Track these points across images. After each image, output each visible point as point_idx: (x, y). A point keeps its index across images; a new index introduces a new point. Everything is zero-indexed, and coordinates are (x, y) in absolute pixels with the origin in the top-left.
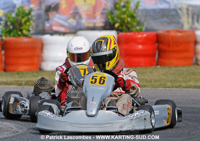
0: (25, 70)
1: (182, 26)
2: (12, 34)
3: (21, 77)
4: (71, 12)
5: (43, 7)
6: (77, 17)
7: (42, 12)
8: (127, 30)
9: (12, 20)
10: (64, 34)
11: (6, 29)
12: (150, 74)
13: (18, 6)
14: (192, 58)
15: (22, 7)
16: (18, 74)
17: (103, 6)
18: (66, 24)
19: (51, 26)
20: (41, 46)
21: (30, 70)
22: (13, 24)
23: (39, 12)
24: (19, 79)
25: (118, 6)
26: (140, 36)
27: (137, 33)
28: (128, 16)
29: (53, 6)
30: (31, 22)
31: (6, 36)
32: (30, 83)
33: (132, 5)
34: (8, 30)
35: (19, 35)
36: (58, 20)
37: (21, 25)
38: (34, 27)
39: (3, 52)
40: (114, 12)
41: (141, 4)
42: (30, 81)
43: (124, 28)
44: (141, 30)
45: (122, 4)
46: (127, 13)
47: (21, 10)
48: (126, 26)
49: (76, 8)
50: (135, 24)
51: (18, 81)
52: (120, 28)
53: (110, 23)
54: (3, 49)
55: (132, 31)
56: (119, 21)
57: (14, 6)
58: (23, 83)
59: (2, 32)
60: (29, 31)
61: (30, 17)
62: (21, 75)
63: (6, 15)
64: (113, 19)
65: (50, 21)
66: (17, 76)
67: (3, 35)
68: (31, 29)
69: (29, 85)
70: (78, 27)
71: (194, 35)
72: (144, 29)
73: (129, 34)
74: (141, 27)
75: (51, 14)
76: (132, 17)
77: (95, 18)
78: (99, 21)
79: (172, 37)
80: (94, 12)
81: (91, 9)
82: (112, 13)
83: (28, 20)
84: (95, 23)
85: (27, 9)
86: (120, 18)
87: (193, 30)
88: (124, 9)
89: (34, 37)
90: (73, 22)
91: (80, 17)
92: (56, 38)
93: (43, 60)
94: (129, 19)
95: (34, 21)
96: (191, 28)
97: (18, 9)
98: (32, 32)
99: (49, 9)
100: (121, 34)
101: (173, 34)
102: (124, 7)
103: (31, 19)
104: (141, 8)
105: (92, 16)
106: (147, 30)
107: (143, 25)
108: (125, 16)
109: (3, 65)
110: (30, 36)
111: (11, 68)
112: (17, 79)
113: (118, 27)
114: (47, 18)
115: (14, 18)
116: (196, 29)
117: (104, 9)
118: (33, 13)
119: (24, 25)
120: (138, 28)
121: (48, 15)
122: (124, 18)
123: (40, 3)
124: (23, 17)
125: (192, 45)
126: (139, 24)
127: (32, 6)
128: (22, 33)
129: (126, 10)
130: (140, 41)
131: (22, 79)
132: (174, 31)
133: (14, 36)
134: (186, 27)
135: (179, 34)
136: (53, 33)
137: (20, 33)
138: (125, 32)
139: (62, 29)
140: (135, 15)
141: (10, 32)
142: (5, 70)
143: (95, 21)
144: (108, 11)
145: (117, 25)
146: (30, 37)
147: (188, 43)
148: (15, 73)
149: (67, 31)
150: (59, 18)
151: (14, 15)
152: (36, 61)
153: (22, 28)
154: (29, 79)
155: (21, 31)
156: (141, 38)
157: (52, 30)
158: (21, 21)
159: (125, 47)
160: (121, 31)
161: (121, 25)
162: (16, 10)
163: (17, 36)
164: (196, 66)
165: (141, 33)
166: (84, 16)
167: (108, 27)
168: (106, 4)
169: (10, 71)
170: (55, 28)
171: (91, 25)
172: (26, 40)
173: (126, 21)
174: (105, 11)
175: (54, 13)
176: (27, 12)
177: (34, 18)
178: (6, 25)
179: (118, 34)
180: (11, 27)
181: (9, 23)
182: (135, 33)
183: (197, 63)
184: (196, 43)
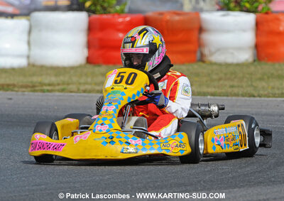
1: (182, 5)
8: (102, 12)
10: (12, 16)
14: (195, 52)
26: (120, 20)
27: (116, 16)
43: (99, 8)
44: (122, 11)
48: (102, 6)
50: (114, 2)
52: (93, 8)
53: (77, 0)
55: (109, 13)
70: (33, 7)
71: (199, 20)
72: (126, 10)
73: (105, 16)
74: (123, 7)
79: (167, 22)
84: (56, 2)
87: (198, 11)
96: (194, 8)
100: (94, 16)
101: (168, 17)
106: (131, 12)
107: (125, 4)
113: (90, 6)
116: (202, 10)
120: (118, 8)
125: (196, 33)
126: (120, 2)
130: (121, 27)
132: (169, 13)
134: (187, 7)
135: (177, 18)
138: (102, 14)
139: (10, 10)
145: (88, 4)
147: (188, 30)
149: (17, 12)
156: (122, 23)
159: (99, 35)
160: (94, 12)
161: (94, 4)
164: (201, 63)
165: (122, 15)
167: (75, 7)
171: (51, 3)
179: (89, 16)
182: (114, 15)
183: (202, 59)
184: (201, 30)
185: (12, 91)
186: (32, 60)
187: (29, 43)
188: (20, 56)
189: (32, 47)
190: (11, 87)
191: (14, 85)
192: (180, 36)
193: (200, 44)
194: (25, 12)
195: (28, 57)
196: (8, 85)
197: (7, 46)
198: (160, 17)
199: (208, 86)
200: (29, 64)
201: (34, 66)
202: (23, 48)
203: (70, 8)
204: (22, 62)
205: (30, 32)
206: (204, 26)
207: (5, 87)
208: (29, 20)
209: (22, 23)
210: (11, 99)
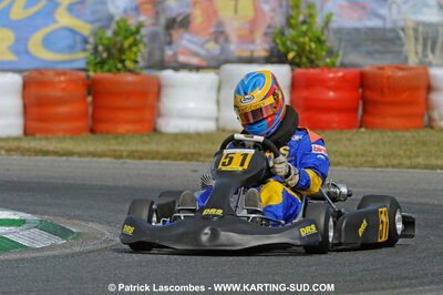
0: (128, 132)
1: (406, 58)
2: (106, 67)
3: (121, 144)
4: (212, 30)
5: (163, 21)
6: (221, 40)
7: (160, 29)
8: (308, 65)
9: (106, 42)
10: (197, 68)
11: (96, 58)
12: (347, 143)
13: (117, 18)
14: (422, 116)
15: (124, 20)
16: (116, 138)
17: (268, 20)
18: (203, 52)
19: (175, 54)
20: (158, 90)
21: (137, 132)
22: (107, 49)
23: (155, 28)
24: (117, 147)
25: (293, 21)
26: (331, 75)
27: (326, 71)
28: (311, 40)
29: (179, 19)
30: (141, 46)
31: (95, 71)
32: (136, 154)
33: (319, 20)
34: (99, 59)
35: (119, 70)
36: (187, 44)
37: (121, 50)
38: (146, 56)
39: (90, 99)
40: (286, 32)
41: (334, 18)
42: (137, 151)
43: (304, 60)
44: (333, 64)
45: (301, 18)
46: (310, 34)
47: (121, 24)
48: (308, 58)
49: (220, 24)
50: (324, 53)
51: (115, 151)
52: (297, 60)
53: (279, 51)
54: (89, 94)
55: (317, 66)
56: (295, 47)
57: (111, 18)
58: (125, 154)
59: (88, 63)
60: (136, 62)
61: (138, 37)
62: (120, 140)
63: (95, 34)
64: (284, 44)
65: (174, 46)
66: (114, 142)
67: (91, 68)
68: (139, 59)
69: (134, 158)
70: (223, 57)
71: (427, 76)
72: (338, 62)
73: (312, 71)
74: (333, 59)
75: (176, 34)
76: (319, 41)
77: (252, 42)
78: (260, 47)
79: (389, 77)
80: (252, 32)
81: (247, 26)
82: (282, 33)
83: (135, 44)
84: (252, 52)
85: (132, 23)
86: (297, 43)
87: (425, 66)
88: (304, 28)
89: (145, 72)
90: (214, 48)
91: (227, 40)
92: (183, 75)
93: (159, 115)
94: (313, 45)
95: (145, 45)
96: (421, 62)
97: (118, 23)
98: (142, 64)
99: (171, 24)
100: (299, 70)
101: (390, 73)
102: (304, 22)
103: (141, 41)
104: (334, 25)
105: (248, 38)
106: (343, 66)
107: (338, 56)
108: (307, 39)
109: (90, 122)
110: (138, 70)
111: (104, 127)
112: (113, 147)
113: (293, 58)
114: (168, 39)
115: (109, 39)
116: (430, 64)
117: (269, 27)
118: (144, 31)
119: (128, 53)
120: (328, 60)
121: (170, 35)
122: (304, 44)
123: (157, 13)
124: (126, 38)
125: (422, 93)
126: (330, 53)
127: (142, 18)
128: (124, 66)
129: (308, 30)
130: (332, 84)
131: (122, 148)
132: (390, 67)
133: (109, 71)
134: (413, 61)
135: (400, 74)
136: (179, 67)
137: (120, 66)
138: (306, 68)
139: (194, 61)
140: (323, 38)
141: (102, 63)
142: (92, 131)
143: (252, 47)
144: (276, 31)
145: (291, 55)
146: (137, 74)
147: (414, 89)
148: (110, 136)
149: (204, 64)
150: (191, 41)
151: (109, 33)
152: (147, 115)
153: (124, 57)
154: (134, 148)
155: (122, 61)
156: (333, 79)
157: (176, 61)
158: (122, 45)
159: (305, 94)
160: (299, 65)
161: (299, 55)
162: (114, 26)
163: (114, 70)
164: (428, 129)
165: (334, 69)
166: (233, 37)
167: (274, 59)
168: (272, 18)
169: (102, 132)
170: (182, 59)
171: (246, 54)
172: (130, 78)
173: (307, 48)
174: (271, 31)
175: (181, 31)
176: (133, 28)
177: (145, 40)
178: (96, 51)
179: (293, 70)
180: (105, 55)
181: (101, 48)
182: (323, 69)
183: (430, 125)
184: (429, 88)
185: (198, 161)
186: (222, 124)
187: (218, 102)
188: (207, 118)
189: (222, 108)
190: (196, 156)
191: (200, 154)
192: (404, 96)
193: (428, 106)
194: (214, 63)
195: (217, 120)
196: (193, 154)
197: (192, 105)
198: (381, 71)
199: (437, 158)
200: (218, 129)
201: (224, 130)
202: (211, 108)
203: (268, 60)
204: (210, 126)
205: (219, 89)
206: (434, 83)
207: (189, 156)
208: (218, 74)
209: (209, 78)
210: (195, 171)
